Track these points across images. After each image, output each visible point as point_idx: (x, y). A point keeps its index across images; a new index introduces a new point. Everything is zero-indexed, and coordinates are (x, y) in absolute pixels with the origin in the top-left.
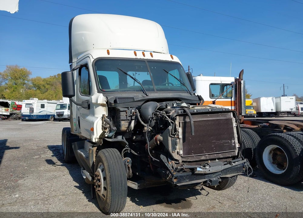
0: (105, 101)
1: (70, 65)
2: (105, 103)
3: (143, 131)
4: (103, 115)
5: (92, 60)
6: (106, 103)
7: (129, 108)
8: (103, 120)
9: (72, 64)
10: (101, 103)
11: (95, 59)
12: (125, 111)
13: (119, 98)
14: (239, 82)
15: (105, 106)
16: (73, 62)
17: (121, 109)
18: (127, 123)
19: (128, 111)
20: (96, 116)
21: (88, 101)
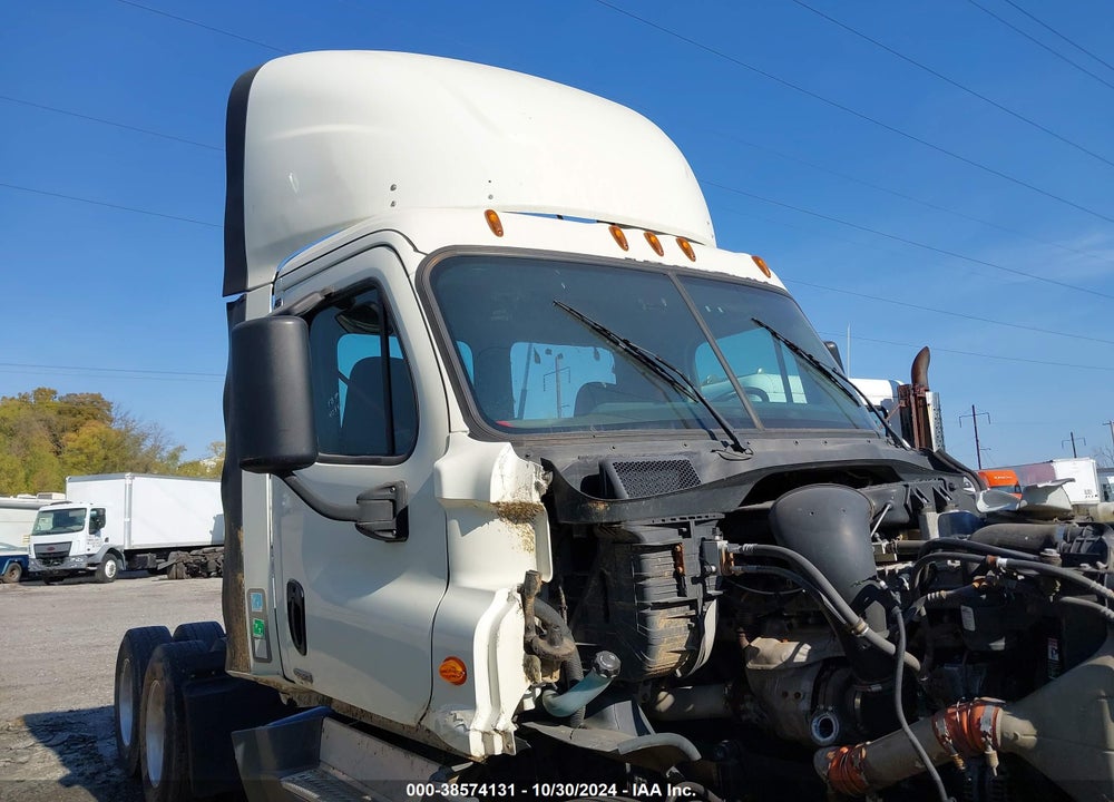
0: (538, 486)
1: (230, 306)
2: (536, 498)
3: (750, 665)
4: (527, 574)
5: (413, 262)
6: (543, 499)
7: (692, 523)
8: (529, 606)
9: (242, 301)
10: (508, 499)
11: (429, 257)
12: (672, 547)
13: (623, 468)
14: (920, 398)
15: (525, 520)
16: (250, 286)
17: (651, 536)
18: (684, 623)
19: (690, 549)
20: (467, 580)
21: (394, 492)
